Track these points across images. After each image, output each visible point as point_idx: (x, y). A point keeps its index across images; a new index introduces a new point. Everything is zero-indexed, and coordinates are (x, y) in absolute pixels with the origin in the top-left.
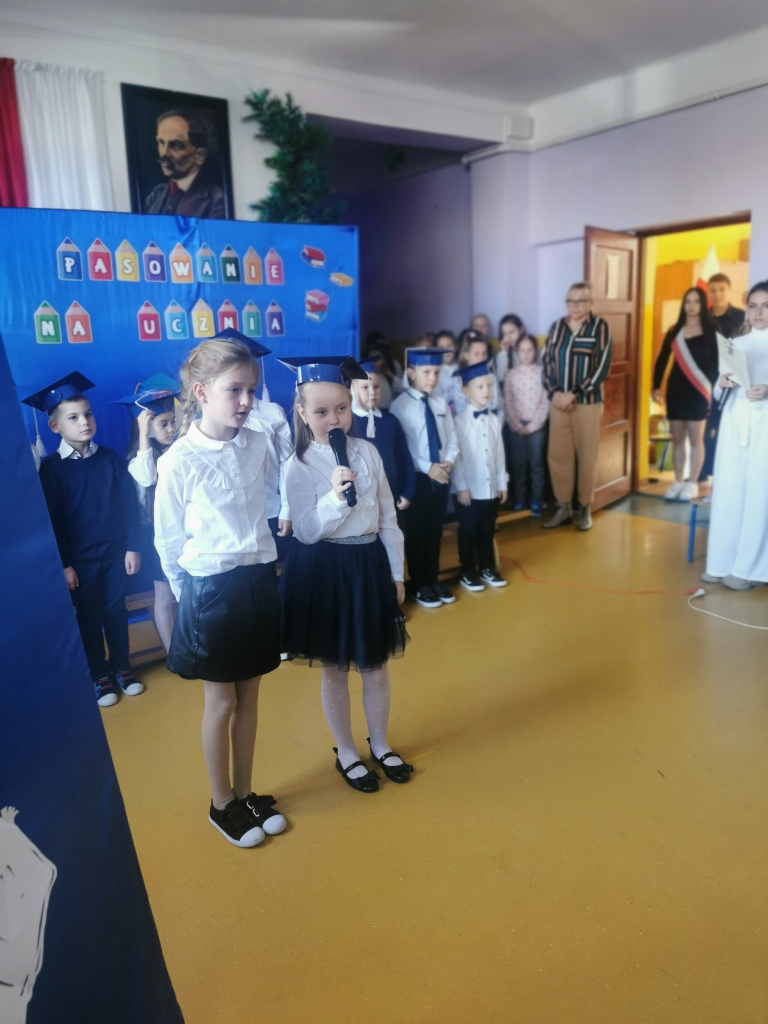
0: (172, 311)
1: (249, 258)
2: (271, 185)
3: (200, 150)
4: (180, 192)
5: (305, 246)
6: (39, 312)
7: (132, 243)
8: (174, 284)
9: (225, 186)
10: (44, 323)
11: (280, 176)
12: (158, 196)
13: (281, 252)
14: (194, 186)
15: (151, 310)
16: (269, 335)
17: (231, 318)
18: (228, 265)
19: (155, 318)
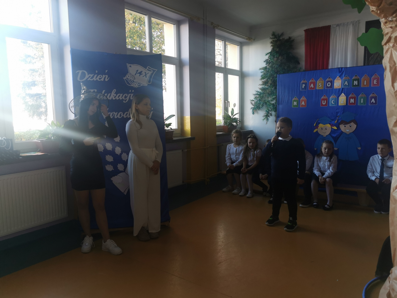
0: (332, 97)
1: (364, 78)
6: (294, 99)
7: (323, 78)
8: (334, 89)
10: (294, 102)
15: (326, 97)
16: (369, 105)
17: (353, 99)
18: (355, 81)
19: (326, 100)
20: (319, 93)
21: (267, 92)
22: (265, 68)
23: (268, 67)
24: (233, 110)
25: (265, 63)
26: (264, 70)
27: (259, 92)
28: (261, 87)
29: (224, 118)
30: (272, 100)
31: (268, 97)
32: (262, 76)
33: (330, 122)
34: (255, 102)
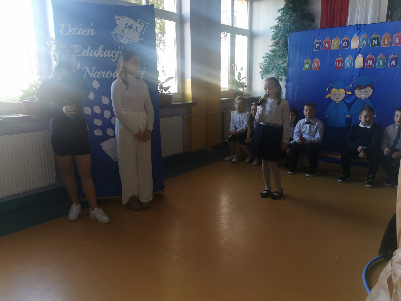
0: (348, 59)
1: (385, 36)
6: (306, 61)
7: (339, 37)
8: (351, 49)
10: (306, 64)
15: (341, 59)
16: (389, 67)
17: (371, 61)
18: (374, 40)
19: (341, 61)
20: (335, 53)
21: (277, 54)
22: (277, 27)
23: (280, 25)
24: (240, 74)
25: (277, 21)
26: (276, 29)
27: (269, 54)
28: (271, 48)
29: (229, 82)
30: (282, 64)
31: (279, 60)
32: (273, 36)
33: (345, 86)
34: (264, 66)
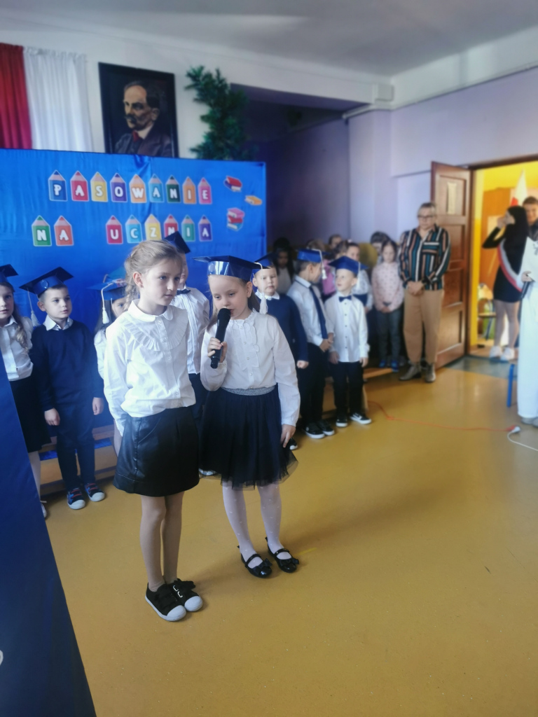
0: (131, 222)
1: (187, 184)
2: (205, 135)
3: (154, 109)
4: (140, 139)
5: (227, 176)
6: (36, 223)
7: (102, 175)
8: (133, 204)
9: (172, 135)
10: (39, 232)
11: (211, 128)
12: (124, 142)
13: (210, 181)
14: (150, 135)
15: (116, 222)
16: (201, 240)
17: (173, 228)
18: (171, 190)
19: (118, 227)
20: (101, 210)
